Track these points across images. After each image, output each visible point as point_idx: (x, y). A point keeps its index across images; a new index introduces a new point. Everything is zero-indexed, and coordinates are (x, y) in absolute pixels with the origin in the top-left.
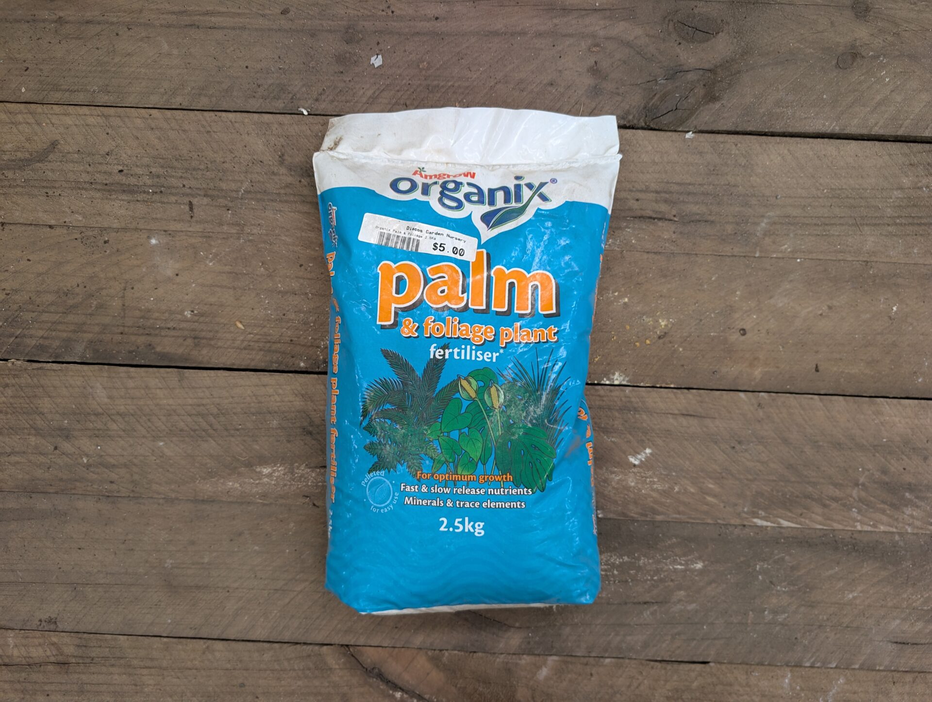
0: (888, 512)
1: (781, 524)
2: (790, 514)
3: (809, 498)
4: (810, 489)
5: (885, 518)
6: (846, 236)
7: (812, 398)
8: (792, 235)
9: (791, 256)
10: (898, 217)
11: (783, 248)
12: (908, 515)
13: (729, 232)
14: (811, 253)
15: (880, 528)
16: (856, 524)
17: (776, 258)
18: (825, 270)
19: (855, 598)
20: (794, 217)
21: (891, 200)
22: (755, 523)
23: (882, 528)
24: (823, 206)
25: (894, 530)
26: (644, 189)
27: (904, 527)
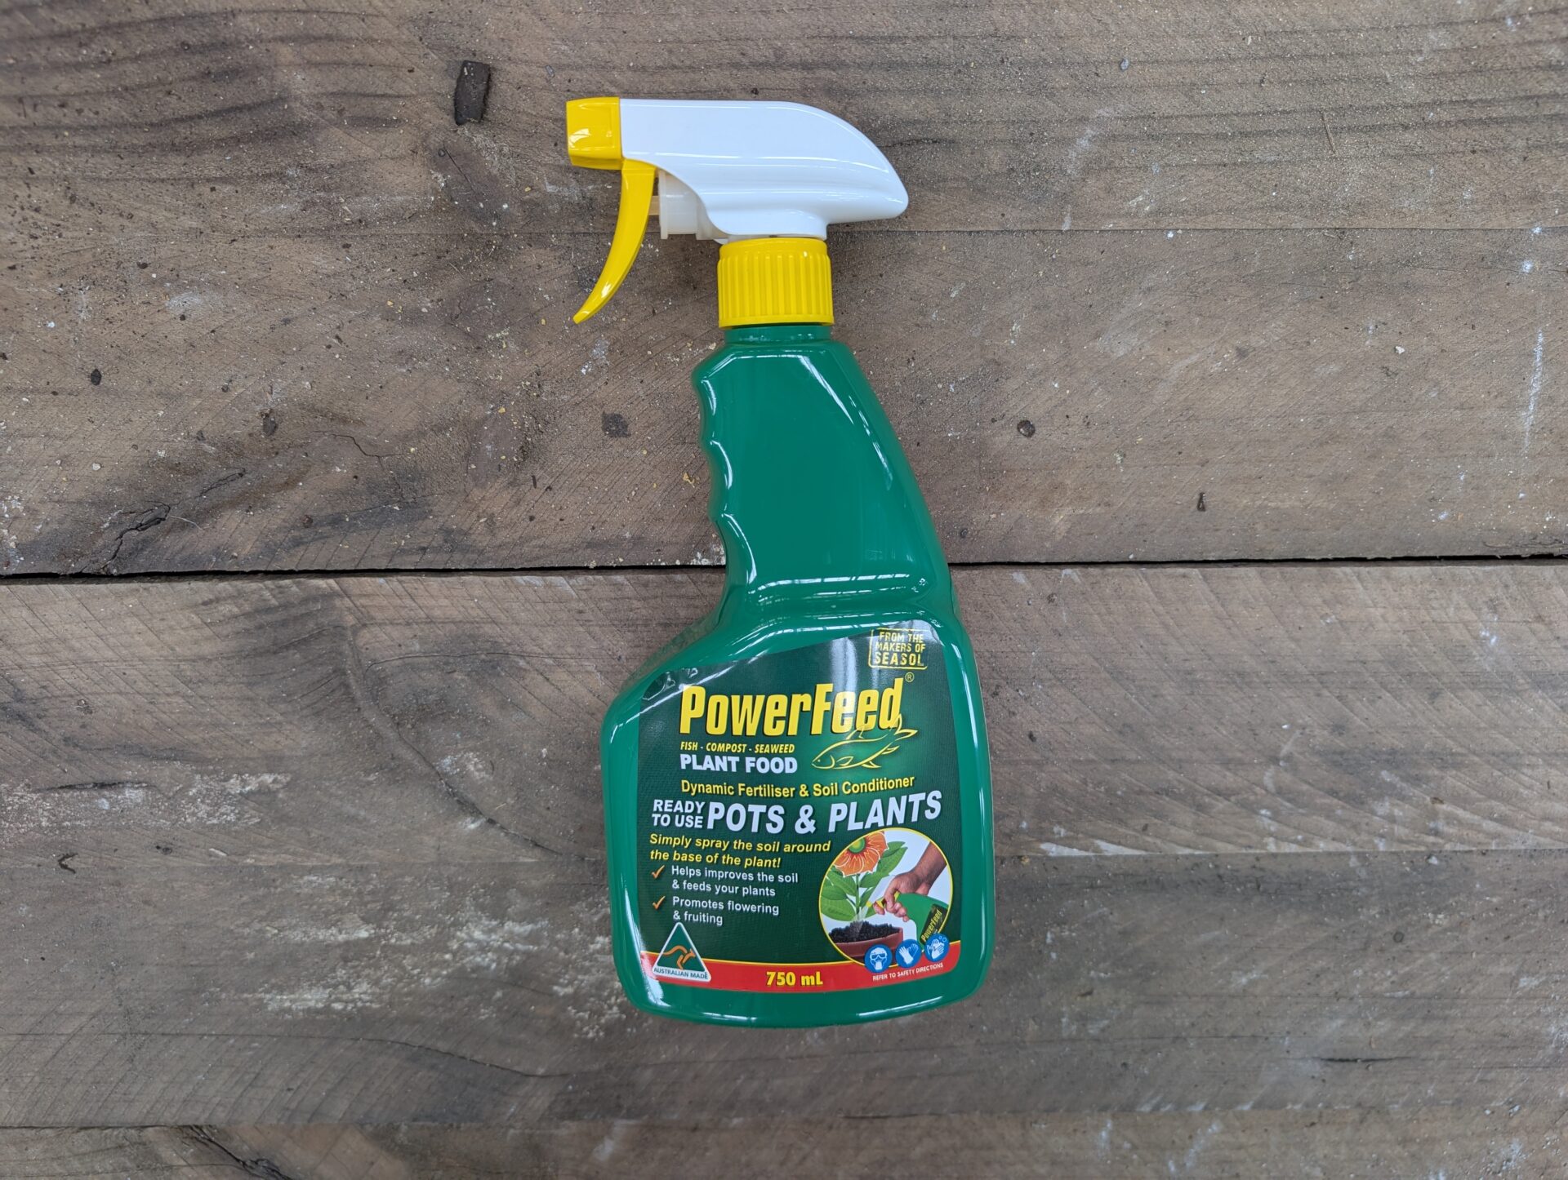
0: (1339, 812)
1: (1101, 851)
2: (1122, 830)
3: (1167, 795)
4: (1171, 775)
5: (1330, 826)
6: (1294, 164)
7: (1184, 576)
8: (1156, 169)
9: (1152, 225)
10: (1435, 104)
11: (1133, 203)
12: (1380, 816)
13: (995, 167)
14: (1202, 213)
15: (1318, 847)
16: (1266, 840)
17: (1114, 231)
18: (1237, 257)
19: (1252, 983)
20: (1163, 117)
21: (1420, 59)
22: (1044, 852)
23: (1322, 846)
24: (1241, 85)
25: (1350, 849)
26: (772, 59)
27: (1371, 842)
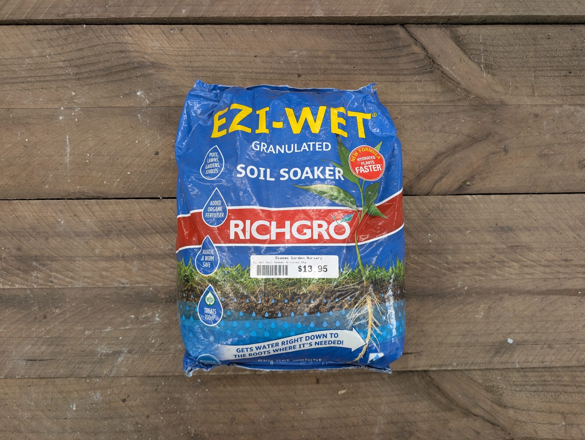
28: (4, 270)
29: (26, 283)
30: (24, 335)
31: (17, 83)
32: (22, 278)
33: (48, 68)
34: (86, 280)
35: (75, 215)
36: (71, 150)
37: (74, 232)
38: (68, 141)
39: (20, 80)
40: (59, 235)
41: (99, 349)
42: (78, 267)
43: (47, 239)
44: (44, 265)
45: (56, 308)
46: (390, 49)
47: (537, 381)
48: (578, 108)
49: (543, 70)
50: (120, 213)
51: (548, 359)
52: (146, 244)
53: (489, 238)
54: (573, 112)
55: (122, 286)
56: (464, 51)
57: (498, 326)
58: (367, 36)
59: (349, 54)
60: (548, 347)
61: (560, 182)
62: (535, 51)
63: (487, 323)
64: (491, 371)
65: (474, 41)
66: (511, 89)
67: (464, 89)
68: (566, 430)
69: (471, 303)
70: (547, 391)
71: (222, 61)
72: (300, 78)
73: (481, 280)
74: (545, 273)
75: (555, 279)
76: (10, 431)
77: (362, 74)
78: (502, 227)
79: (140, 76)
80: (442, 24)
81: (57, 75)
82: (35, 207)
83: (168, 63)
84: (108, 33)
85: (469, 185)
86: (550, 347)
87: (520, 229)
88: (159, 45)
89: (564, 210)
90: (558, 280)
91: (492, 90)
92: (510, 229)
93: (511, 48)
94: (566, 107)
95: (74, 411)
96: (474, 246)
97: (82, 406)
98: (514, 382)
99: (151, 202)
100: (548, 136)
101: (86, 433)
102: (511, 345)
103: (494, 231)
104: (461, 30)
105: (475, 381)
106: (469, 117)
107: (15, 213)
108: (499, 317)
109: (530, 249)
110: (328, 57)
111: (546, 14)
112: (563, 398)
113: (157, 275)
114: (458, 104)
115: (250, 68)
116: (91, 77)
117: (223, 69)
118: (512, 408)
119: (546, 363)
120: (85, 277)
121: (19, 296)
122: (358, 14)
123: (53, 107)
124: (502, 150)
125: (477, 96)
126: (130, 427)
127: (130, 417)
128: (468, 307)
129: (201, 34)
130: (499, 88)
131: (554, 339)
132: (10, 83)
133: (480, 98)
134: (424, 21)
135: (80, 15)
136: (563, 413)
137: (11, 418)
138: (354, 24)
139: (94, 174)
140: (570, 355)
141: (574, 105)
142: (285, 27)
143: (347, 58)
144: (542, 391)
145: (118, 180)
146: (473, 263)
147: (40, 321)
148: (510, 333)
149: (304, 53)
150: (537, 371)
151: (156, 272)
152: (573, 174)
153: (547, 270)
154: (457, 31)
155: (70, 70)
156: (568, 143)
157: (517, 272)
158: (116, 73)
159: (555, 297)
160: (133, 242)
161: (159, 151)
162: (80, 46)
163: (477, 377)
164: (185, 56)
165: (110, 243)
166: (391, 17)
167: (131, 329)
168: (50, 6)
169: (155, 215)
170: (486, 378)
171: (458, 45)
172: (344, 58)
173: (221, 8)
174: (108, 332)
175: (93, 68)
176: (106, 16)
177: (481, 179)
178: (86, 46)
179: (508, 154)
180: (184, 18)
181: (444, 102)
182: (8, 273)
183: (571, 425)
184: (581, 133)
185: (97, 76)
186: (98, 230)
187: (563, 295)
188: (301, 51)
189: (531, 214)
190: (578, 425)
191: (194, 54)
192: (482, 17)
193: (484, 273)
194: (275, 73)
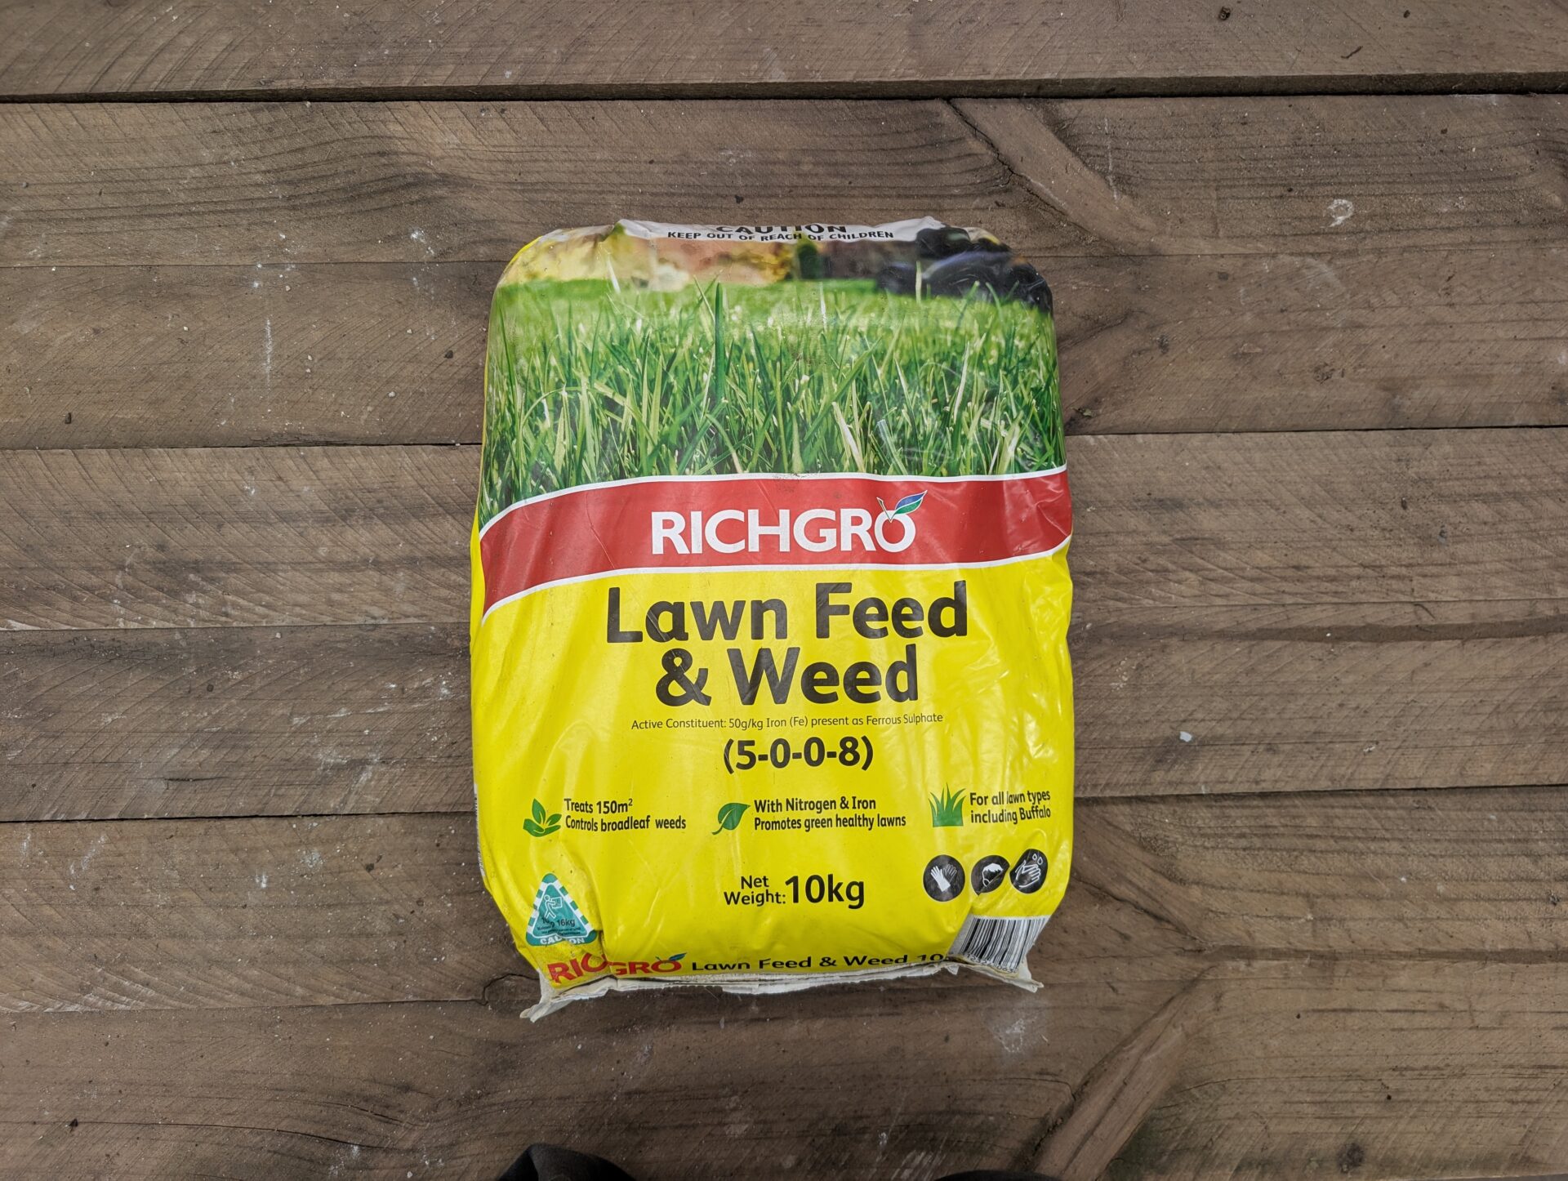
28: (128, 590)
29: (174, 616)
30: (164, 727)
31: (169, 215)
32: (166, 607)
33: (232, 186)
34: (298, 609)
35: (280, 478)
36: (275, 350)
37: (277, 513)
38: (269, 330)
39: (175, 209)
40: (245, 518)
41: (320, 756)
42: (283, 585)
43: (220, 526)
44: (212, 581)
45: (234, 669)
46: (923, 146)
47: (1250, 827)
48: (1310, 260)
49: (1235, 186)
50: (371, 472)
51: (1267, 774)
52: (423, 536)
53: (1134, 521)
54: (1299, 269)
55: (373, 621)
56: (1073, 149)
57: (1159, 706)
58: (876, 121)
59: (840, 157)
60: (1268, 750)
61: (1278, 410)
62: (1216, 148)
63: (1137, 698)
64: (1151, 806)
65: (1092, 129)
66: (1169, 223)
67: (1075, 224)
68: (1314, 931)
69: (1101, 656)
70: (1271, 849)
71: (583, 172)
72: (742, 205)
73: (1120, 610)
74: (1255, 594)
75: (1276, 605)
76: (123, 936)
77: (866, 196)
78: (1161, 501)
79: (417, 202)
80: (1027, 97)
81: (252, 200)
82: (197, 462)
83: (474, 176)
84: (355, 117)
85: (1089, 417)
86: (1271, 749)
87: (1199, 505)
88: (458, 141)
89: (1289, 465)
90: (1282, 609)
91: (1132, 225)
92: (1178, 504)
93: (1168, 144)
94: (1285, 259)
95: (262, 890)
96: (1103, 539)
97: (281, 880)
98: (1200, 828)
99: (436, 452)
100: (1248, 317)
101: (288, 936)
102: (1189, 744)
103: (1144, 507)
104: (1066, 110)
105: (1116, 827)
106: (1086, 280)
107: (157, 473)
108: (1161, 685)
109: (1220, 544)
110: (798, 163)
111: (1233, 74)
112: (1306, 862)
113: (446, 600)
114: (1062, 254)
115: (641, 185)
116: (319, 204)
117: (586, 187)
118: (1197, 883)
119: (1264, 785)
120: (296, 605)
121: (156, 644)
122: (855, 77)
123: (241, 263)
124: (1156, 345)
125: (1101, 239)
126: (380, 925)
127: (382, 902)
128: (1095, 664)
129: (542, 120)
130: (1146, 222)
131: (1279, 734)
132: (155, 216)
133: (1108, 242)
134: (990, 91)
135: (302, 81)
136: (1307, 896)
137: (128, 907)
138: (849, 99)
139: (321, 396)
140: (1314, 766)
141: (1300, 254)
142: (711, 104)
143: (836, 164)
144: (1259, 849)
145: (370, 409)
146: (1102, 573)
147: (199, 697)
148: (1184, 721)
149: (749, 155)
150: (1249, 807)
151: (444, 593)
152: (1304, 393)
153: (1259, 588)
154: (1057, 110)
155: (276, 191)
156: (1291, 331)
157: (1197, 592)
158: (369, 195)
159: (1278, 644)
160: (396, 533)
161: (454, 349)
162: (299, 142)
163: (1121, 818)
164: (510, 161)
165: (350, 535)
166: (922, 83)
167: (388, 713)
168: (241, 65)
169: (445, 476)
170: (1139, 820)
171: (1060, 139)
172: (829, 165)
173: (582, 67)
174: (341, 720)
175: (323, 185)
176: (353, 83)
177: (1114, 404)
178: (310, 143)
179: (1169, 353)
180: (509, 88)
181: (1034, 249)
182: (137, 597)
183: (1327, 920)
184: (1316, 309)
185: (330, 202)
186: (326, 508)
187: (1293, 640)
188: (744, 150)
189: (1220, 473)
190: (1342, 920)
191: (527, 158)
192: (1104, 82)
193: (1126, 595)
194: (689, 195)
